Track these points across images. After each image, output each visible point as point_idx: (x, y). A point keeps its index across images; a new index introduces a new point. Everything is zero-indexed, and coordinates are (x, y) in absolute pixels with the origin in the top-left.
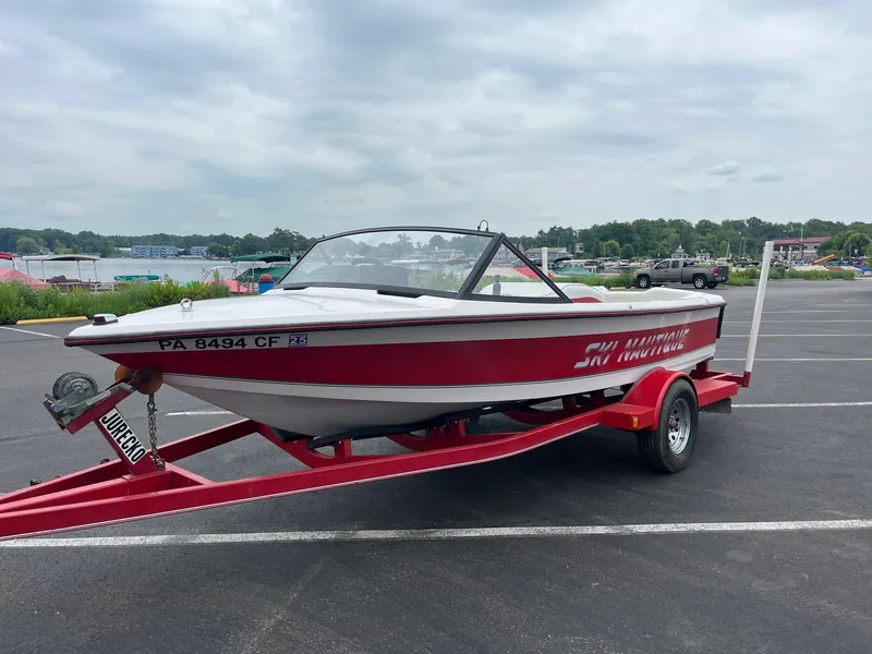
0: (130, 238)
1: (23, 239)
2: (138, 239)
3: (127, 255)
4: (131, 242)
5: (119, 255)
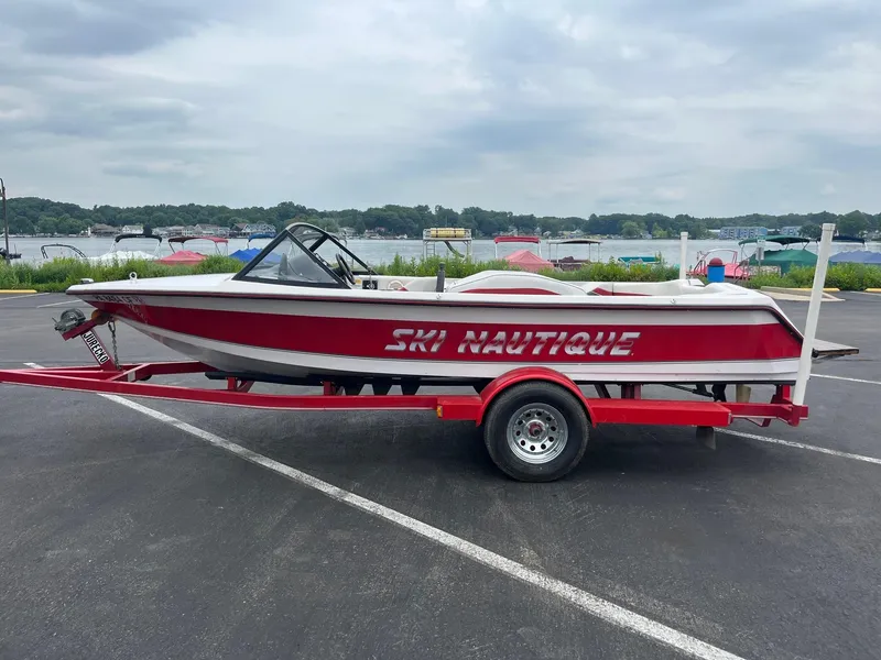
0: (722, 220)
1: (629, 223)
2: (730, 220)
3: (716, 237)
4: (720, 223)
5: (708, 236)
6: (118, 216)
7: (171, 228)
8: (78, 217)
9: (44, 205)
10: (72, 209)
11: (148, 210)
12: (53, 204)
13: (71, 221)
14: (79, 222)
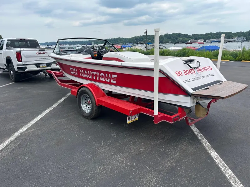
6: (198, 37)
7: (212, 40)
8: (188, 38)
9: (179, 35)
10: (186, 36)
11: (207, 34)
12: (182, 34)
13: (186, 39)
14: (188, 39)
